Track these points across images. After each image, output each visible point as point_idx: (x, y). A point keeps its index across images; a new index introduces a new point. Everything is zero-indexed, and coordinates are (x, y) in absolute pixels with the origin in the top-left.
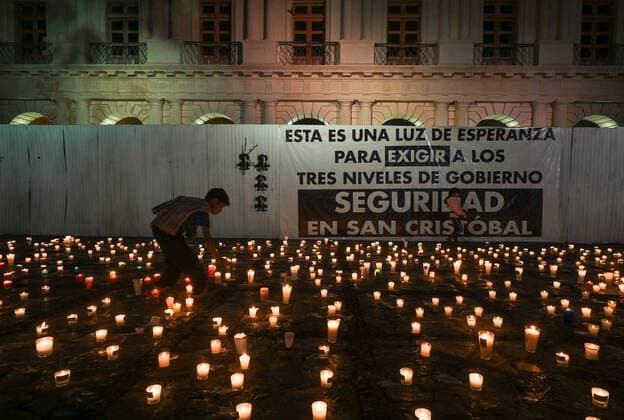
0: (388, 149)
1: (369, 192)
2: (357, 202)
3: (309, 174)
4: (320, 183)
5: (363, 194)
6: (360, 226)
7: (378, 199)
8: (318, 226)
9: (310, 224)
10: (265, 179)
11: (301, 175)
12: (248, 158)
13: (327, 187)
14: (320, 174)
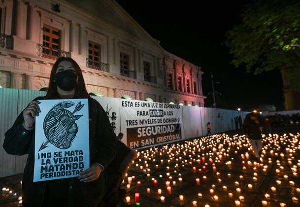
0: (150, 110)
1: (146, 127)
2: (144, 132)
3: (130, 121)
4: (133, 125)
5: (145, 129)
6: (145, 142)
7: (149, 130)
8: (133, 144)
9: (131, 143)
10: (115, 123)
11: (127, 121)
12: (108, 114)
13: (135, 126)
14: (133, 121)
